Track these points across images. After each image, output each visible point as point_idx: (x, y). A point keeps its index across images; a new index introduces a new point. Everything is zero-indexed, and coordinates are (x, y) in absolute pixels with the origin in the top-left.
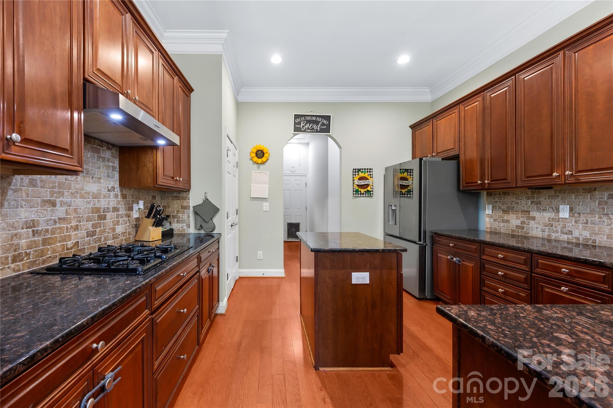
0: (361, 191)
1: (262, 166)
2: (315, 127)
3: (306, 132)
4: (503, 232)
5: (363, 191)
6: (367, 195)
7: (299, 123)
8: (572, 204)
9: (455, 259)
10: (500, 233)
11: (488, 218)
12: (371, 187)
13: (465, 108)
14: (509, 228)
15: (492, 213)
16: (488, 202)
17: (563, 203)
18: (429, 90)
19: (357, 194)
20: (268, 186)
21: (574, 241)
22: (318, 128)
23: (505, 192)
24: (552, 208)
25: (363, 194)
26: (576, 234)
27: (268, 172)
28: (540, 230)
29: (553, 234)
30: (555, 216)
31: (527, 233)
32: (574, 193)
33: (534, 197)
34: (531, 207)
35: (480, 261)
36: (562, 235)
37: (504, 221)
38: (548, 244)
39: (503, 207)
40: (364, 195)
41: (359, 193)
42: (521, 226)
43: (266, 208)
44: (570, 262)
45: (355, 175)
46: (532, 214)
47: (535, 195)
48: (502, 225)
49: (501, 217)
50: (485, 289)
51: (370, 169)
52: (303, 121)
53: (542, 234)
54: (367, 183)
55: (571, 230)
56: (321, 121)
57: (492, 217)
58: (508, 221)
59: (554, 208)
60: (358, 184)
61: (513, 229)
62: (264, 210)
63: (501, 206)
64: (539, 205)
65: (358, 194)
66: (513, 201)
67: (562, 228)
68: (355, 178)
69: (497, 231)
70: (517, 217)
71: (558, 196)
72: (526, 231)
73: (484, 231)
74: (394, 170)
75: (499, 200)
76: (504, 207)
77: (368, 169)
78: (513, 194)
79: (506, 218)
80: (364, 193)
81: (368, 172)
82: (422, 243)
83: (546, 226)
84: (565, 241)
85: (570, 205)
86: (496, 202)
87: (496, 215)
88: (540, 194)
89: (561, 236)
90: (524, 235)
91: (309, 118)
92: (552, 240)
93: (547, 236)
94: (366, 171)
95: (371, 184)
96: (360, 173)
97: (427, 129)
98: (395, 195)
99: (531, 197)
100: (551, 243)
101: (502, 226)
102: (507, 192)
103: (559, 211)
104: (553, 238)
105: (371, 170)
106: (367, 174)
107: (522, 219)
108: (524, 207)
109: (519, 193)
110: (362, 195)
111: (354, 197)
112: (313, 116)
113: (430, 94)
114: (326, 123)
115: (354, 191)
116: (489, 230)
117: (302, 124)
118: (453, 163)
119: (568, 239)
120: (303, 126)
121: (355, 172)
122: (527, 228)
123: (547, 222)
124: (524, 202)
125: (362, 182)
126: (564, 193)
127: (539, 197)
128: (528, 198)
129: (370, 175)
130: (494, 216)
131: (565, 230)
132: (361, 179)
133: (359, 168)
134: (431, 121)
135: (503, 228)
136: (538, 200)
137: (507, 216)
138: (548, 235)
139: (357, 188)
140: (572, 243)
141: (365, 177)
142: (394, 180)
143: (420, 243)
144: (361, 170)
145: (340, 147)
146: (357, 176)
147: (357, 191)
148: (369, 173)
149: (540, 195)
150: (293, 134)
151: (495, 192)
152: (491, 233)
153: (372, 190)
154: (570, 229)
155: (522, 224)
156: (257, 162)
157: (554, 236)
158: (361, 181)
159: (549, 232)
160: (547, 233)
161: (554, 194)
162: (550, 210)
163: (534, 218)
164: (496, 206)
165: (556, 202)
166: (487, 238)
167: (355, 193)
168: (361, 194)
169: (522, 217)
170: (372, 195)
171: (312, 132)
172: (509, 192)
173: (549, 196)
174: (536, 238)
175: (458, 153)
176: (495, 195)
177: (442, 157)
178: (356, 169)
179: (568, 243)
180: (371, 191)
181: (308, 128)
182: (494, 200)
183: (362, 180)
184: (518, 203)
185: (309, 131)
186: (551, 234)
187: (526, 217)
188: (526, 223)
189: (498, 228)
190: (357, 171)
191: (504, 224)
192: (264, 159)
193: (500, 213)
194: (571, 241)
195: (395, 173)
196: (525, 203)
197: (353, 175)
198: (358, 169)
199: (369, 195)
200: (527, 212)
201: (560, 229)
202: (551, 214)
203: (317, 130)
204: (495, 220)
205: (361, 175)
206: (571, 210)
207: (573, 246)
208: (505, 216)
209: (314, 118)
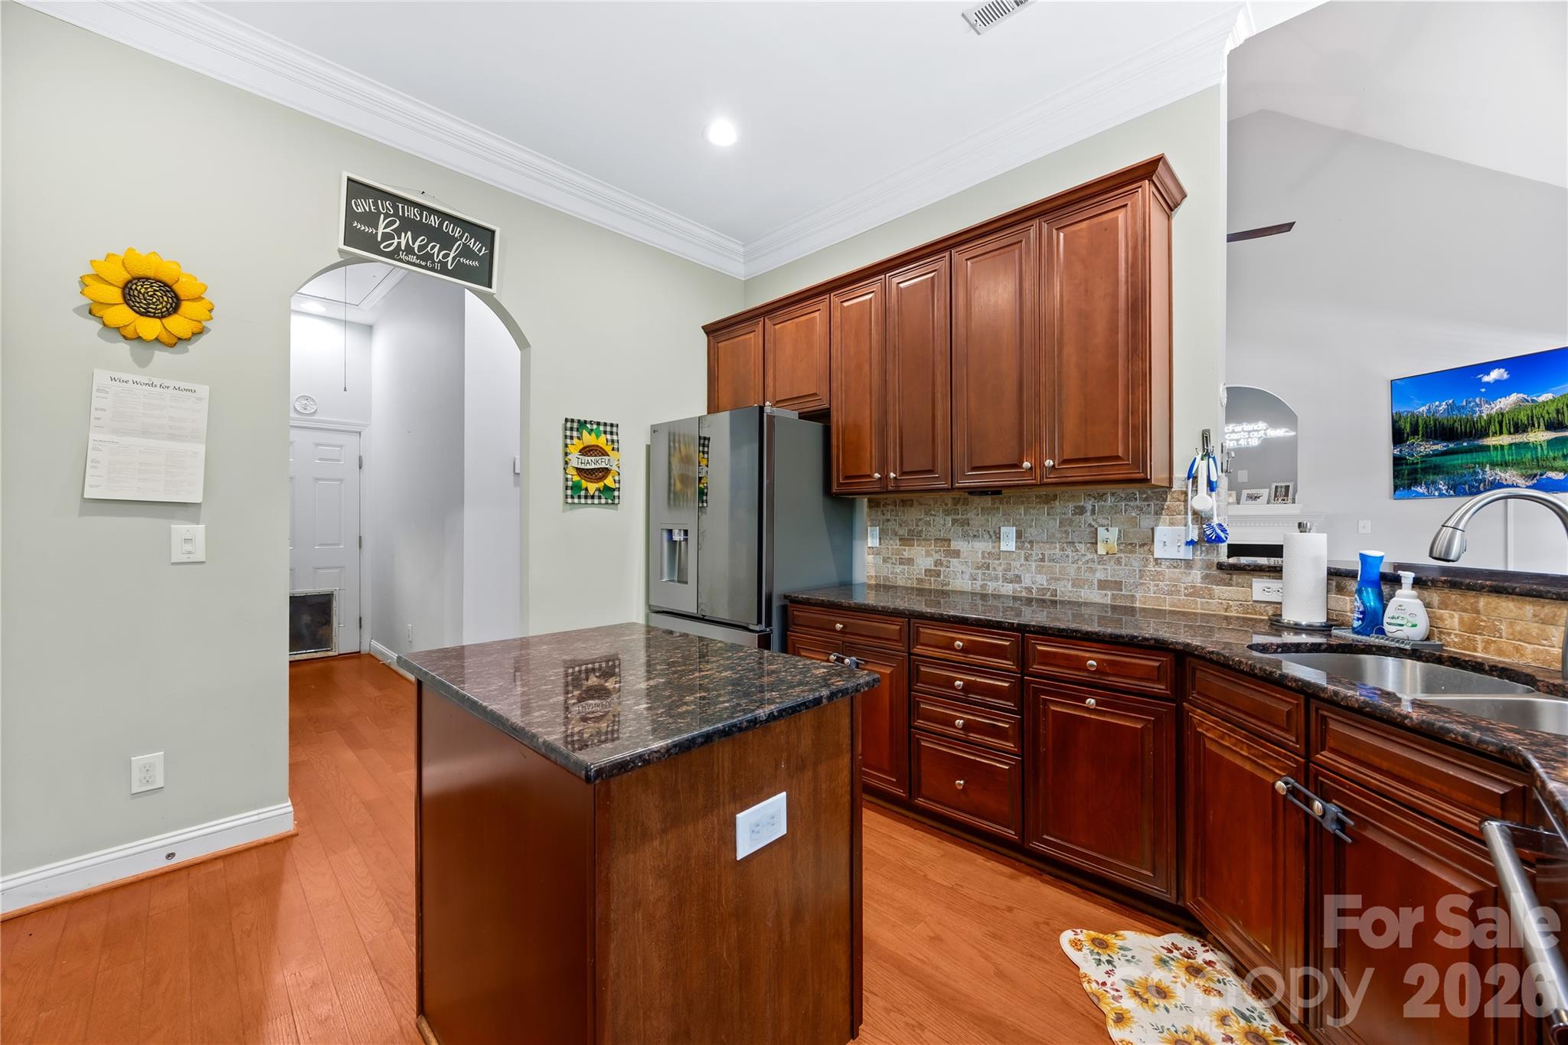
0: (586, 489)
1: (161, 356)
2: (435, 249)
3: (400, 260)
4: (901, 584)
5: (592, 487)
6: (603, 501)
7: (371, 219)
8: (1020, 524)
9: (847, 661)
10: (895, 587)
11: (872, 556)
12: (613, 477)
13: (842, 302)
14: (912, 576)
15: (880, 544)
16: (872, 520)
17: (1006, 523)
18: (742, 250)
19: (576, 496)
20: (201, 449)
21: (1024, 594)
22: (450, 259)
23: (905, 499)
24: (989, 532)
25: (593, 497)
26: (1027, 581)
27: (203, 390)
28: (967, 577)
29: (990, 583)
30: (993, 547)
31: (946, 585)
32: (1023, 503)
33: (958, 510)
34: (952, 530)
35: (909, 658)
36: (1005, 584)
37: (902, 562)
38: (982, 605)
39: (901, 532)
40: (596, 501)
41: (583, 493)
42: (935, 571)
43: (188, 547)
44: (1099, 646)
45: (572, 438)
46: (955, 545)
47: (959, 507)
48: (899, 569)
49: (898, 552)
50: (920, 722)
51: (612, 425)
52: (387, 216)
53: (972, 584)
54: (603, 465)
55: (1019, 574)
56: (461, 237)
57: (879, 554)
58: (910, 561)
59: (991, 533)
60: (580, 466)
61: (918, 576)
62: (176, 557)
63: (897, 530)
64: (966, 527)
65: (579, 497)
66: (920, 520)
67: (1005, 571)
68: (570, 449)
69: (890, 584)
70: (927, 551)
71: (998, 508)
72: (944, 581)
73: (864, 584)
74: (669, 434)
75: (893, 518)
76: (903, 532)
77: (605, 424)
78: (921, 504)
79: (906, 555)
80: (597, 494)
81: (605, 432)
82: (763, 627)
83: (978, 568)
84: (1009, 596)
85: (1017, 526)
86: (888, 520)
87: (888, 548)
88: (967, 505)
89: (1003, 586)
90: (940, 588)
91: (412, 213)
92: (988, 594)
93: (979, 588)
94: (602, 428)
95: (614, 468)
96: (585, 433)
97: (751, 339)
98: (672, 502)
99: (953, 511)
100: (986, 601)
101: (898, 571)
102: (908, 500)
103: (1000, 538)
104: (990, 592)
105: (615, 429)
106: (603, 438)
107: (937, 556)
108: (940, 531)
109: (931, 502)
110: (589, 501)
111: (568, 506)
112: (432, 211)
113: (742, 260)
114: (480, 250)
115: (567, 488)
116: (873, 582)
117: (381, 225)
118: (816, 427)
119: (1014, 591)
120: (387, 237)
121: (572, 429)
122: (946, 574)
123: (980, 560)
124: (939, 520)
125: (592, 463)
126: (1007, 503)
127: (966, 510)
128: (947, 513)
129: (613, 441)
130: (884, 551)
131: (1010, 575)
132: (587, 451)
133: (582, 419)
134: (761, 323)
135: (901, 576)
136: (964, 517)
137: (910, 550)
138: (981, 586)
139: (576, 478)
140: (1020, 599)
141: (597, 446)
142: (670, 463)
143: (757, 628)
144: (589, 426)
145: (522, 343)
146: (575, 441)
147: (576, 487)
148: (609, 437)
149: (967, 507)
150: (340, 251)
151: (886, 499)
152: (877, 587)
153: (617, 485)
154: (1017, 572)
155: (936, 566)
156: (129, 332)
157: (992, 587)
158: (589, 458)
159: (984, 580)
160: (979, 583)
161: (992, 504)
162: (985, 536)
163: (957, 554)
164: (888, 530)
165: (995, 520)
166: (870, 599)
167: (569, 492)
168: (586, 497)
169: (936, 552)
170: (616, 501)
171: (426, 267)
172: (912, 500)
173: (982, 509)
174: (962, 593)
175: (827, 406)
176: (885, 505)
177: (801, 411)
178: (572, 421)
179: (1015, 598)
180: (614, 490)
181: (409, 250)
182: (885, 517)
183: (591, 455)
184: (928, 524)
185: (413, 259)
186: (986, 585)
187: (944, 550)
188: (944, 563)
189: (890, 576)
190: (575, 425)
191: (902, 567)
192: (177, 324)
193: (895, 544)
194: (1019, 595)
195: (672, 444)
196: (941, 523)
197: (566, 437)
198: (579, 421)
199: (610, 501)
200: (945, 540)
201: (1001, 573)
202: (986, 544)
203: (444, 265)
204: (885, 560)
205: (589, 439)
206: (1019, 535)
207: (1022, 605)
208: (905, 550)
209: (434, 221)
